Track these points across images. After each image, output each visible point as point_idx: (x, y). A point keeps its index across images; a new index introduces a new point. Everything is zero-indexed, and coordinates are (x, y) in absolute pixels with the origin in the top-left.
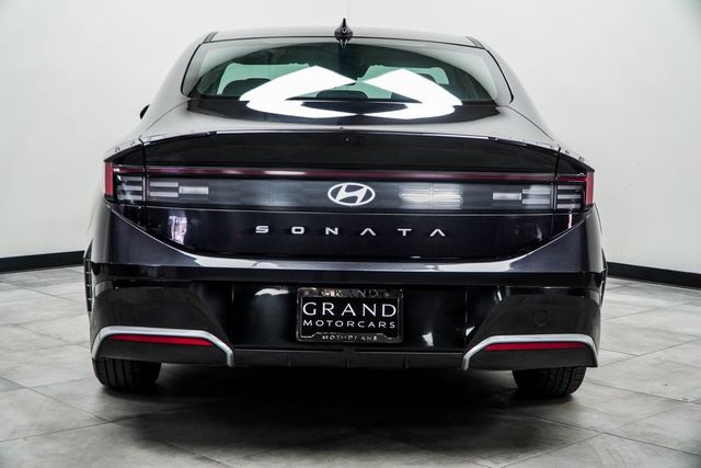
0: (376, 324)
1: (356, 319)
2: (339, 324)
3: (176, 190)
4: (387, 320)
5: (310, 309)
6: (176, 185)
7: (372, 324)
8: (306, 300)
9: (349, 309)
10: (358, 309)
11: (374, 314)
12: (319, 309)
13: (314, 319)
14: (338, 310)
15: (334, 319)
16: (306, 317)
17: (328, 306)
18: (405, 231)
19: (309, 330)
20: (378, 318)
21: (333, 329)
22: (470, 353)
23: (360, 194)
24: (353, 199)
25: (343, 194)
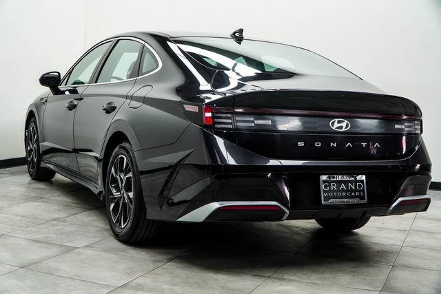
0: (355, 194)
1: (347, 191)
2: (339, 194)
3: (252, 122)
4: (359, 191)
5: (326, 187)
6: (253, 119)
7: (353, 194)
8: (324, 182)
9: (343, 186)
10: (347, 186)
11: (354, 188)
12: (330, 186)
13: (328, 192)
14: (338, 187)
15: (337, 191)
16: (324, 192)
17: (333, 185)
18: (364, 144)
19: (326, 199)
20: (356, 190)
21: (337, 197)
22: (393, 206)
23: (344, 125)
24: (341, 128)
25: (336, 125)
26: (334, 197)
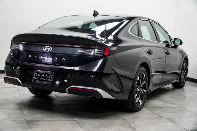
1: (44, 78)
2: (41, 79)
4: (50, 79)
5: (36, 75)
9: (43, 76)
10: (45, 76)
13: (36, 77)
14: (41, 76)
15: (40, 77)
16: (35, 77)
18: (57, 58)
19: (35, 80)
20: (49, 78)
21: (39, 80)
22: (67, 89)
23: (49, 49)
24: (47, 50)
25: (46, 49)
26: (38, 80)
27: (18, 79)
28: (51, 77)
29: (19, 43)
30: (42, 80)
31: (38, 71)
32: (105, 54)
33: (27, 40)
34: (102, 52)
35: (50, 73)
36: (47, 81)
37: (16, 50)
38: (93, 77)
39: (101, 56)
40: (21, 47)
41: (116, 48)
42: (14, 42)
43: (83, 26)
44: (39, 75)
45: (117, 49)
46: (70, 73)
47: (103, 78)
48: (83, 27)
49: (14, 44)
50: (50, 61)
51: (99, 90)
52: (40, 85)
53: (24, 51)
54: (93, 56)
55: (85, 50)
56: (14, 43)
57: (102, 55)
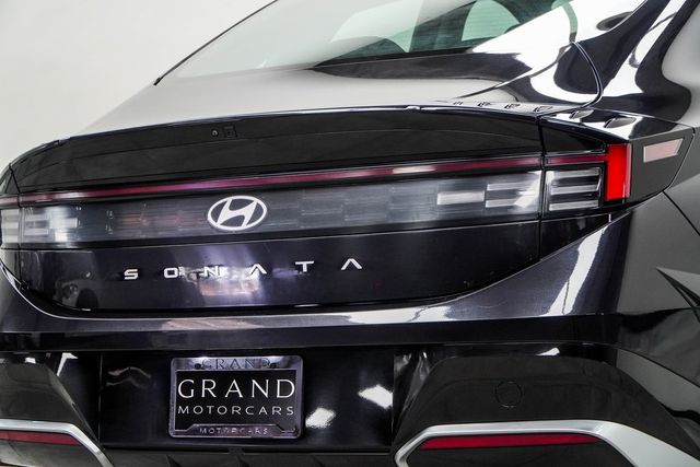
0: (269, 411)
1: (243, 403)
2: (222, 410)
4: (283, 404)
5: (186, 390)
7: (263, 410)
8: (181, 376)
9: (235, 387)
10: (246, 388)
11: (266, 395)
12: (198, 388)
13: (190, 403)
14: (220, 390)
15: (216, 402)
16: (180, 401)
17: (209, 385)
18: (305, 264)
19: (183, 422)
20: (272, 401)
21: (215, 418)
22: (402, 452)
23: (247, 212)
24: (238, 221)
25: (227, 214)
26: (204, 418)
27: (72, 429)
28: (285, 388)
29: (43, 198)
30: (230, 419)
31: (198, 366)
32: (610, 197)
33: (93, 173)
34: (592, 180)
35: (274, 365)
36: (265, 420)
37: (33, 247)
38: (554, 352)
39: (587, 211)
40: (60, 227)
41: (677, 143)
42: (14, 200)
43: (421, 31)
44: (208, 389)
45: (683, 150)
46: (403, 351)
47: (621, 352)
48: (425, 42)
49: (16, 212)
50: (250, 285)
51: (606, 430)
52: (226, 450)
53: (83, 245)
54: (539, 216)
55: (482, 188)
56: (18, 206)
57: (593, 204)
